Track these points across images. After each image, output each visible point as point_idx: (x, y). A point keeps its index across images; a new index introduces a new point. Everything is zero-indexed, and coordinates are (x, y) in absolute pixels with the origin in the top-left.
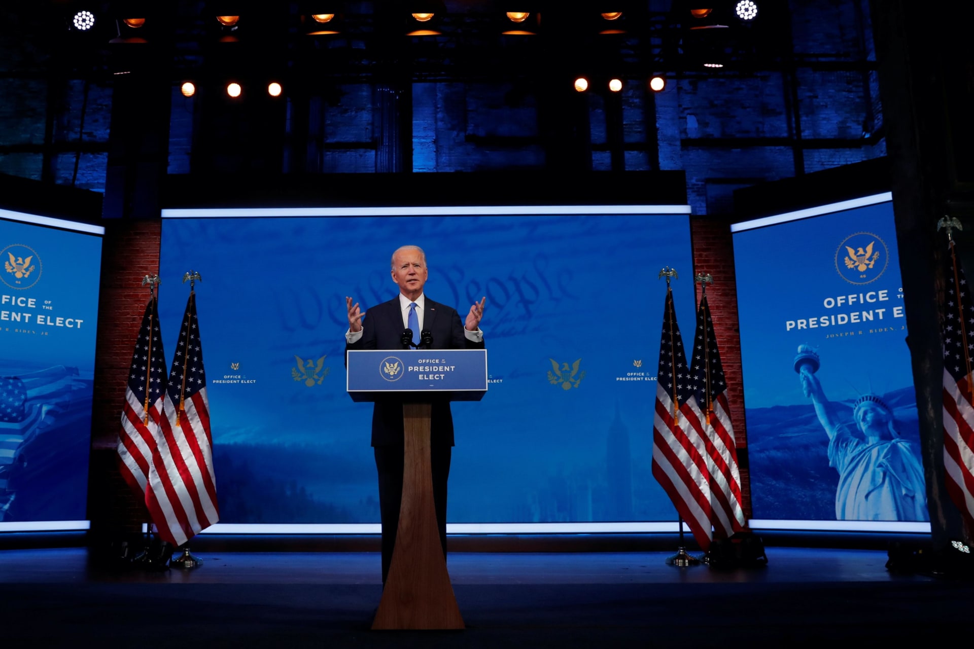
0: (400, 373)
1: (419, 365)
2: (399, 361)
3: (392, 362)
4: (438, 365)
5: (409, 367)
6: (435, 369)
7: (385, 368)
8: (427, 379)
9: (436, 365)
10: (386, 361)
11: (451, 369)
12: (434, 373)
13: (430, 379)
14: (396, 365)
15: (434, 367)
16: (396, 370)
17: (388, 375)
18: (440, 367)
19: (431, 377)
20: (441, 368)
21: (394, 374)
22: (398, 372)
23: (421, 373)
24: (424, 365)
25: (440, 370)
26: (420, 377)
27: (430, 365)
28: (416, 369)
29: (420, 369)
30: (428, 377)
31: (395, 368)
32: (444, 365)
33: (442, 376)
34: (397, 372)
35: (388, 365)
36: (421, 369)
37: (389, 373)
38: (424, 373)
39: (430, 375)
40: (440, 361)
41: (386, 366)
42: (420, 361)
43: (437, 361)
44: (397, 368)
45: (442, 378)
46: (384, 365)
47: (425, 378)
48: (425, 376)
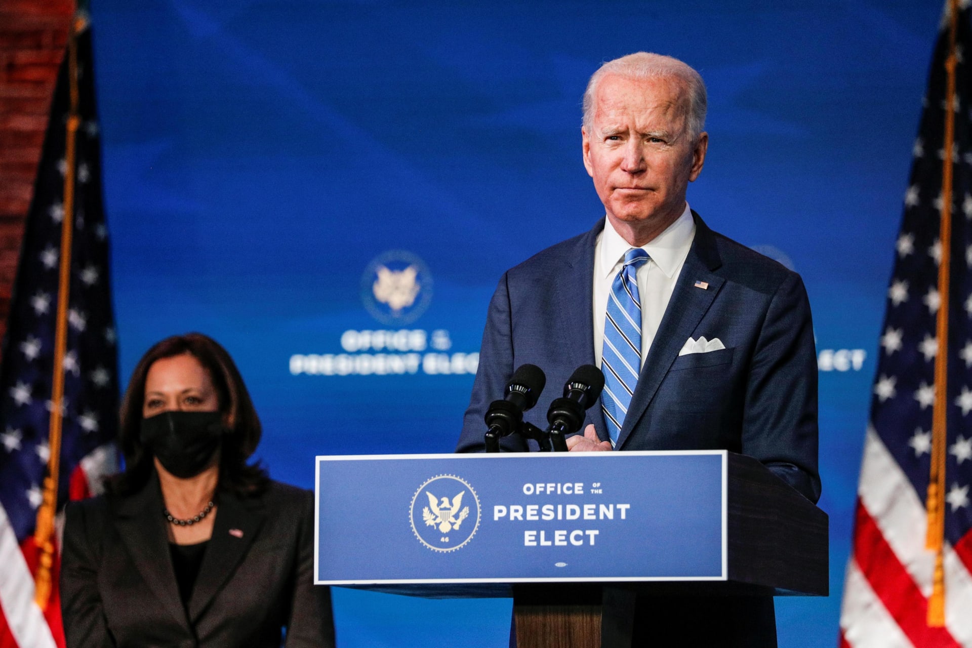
0: (467, 525)
1: (525, 501)
2: (468, 492)
3: (445, 490)
4: (581, 501)
5: (497, 508)
6: (572, 512)
7: (426, 510)
8: (549, 543)
9: (574, 499)
10: (429, 488)
11: (617, 512)
12: (569, 526)
13: (557, 543)
14: (458, 500)
15: (569, 507)
16: (456, 516)
17: (433, 534)
18: (586, 507)
19: (559, 537)
20: (588, 511)
21: (452, 530)
22: (463, 521)
23: (531, 525)
24: (541, 500)
25: (586, 517)
26: (529, 538)
27: (556, 499)
28: (515, 512)
29: (529, 512)
30: (550, 537)
31: (454, 510)
32: (597, 500)
33: (592, 533)
34: (459, 522)
35: (433, 500)
36: (531, 512)
37: (438, 525)
38: (538, 526)
39: (557, 533)
40: (587, 488)
41: (427, 504)
42: (528, 489)
43: (578, 488)
44: (460, 510)
45: (592, 542)
46: (423, 502)
47: (543, 543)
48: (542, 533)
